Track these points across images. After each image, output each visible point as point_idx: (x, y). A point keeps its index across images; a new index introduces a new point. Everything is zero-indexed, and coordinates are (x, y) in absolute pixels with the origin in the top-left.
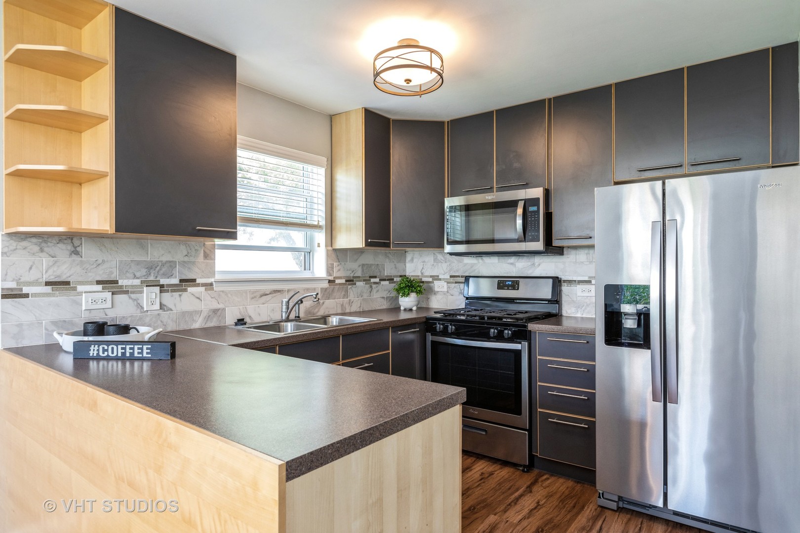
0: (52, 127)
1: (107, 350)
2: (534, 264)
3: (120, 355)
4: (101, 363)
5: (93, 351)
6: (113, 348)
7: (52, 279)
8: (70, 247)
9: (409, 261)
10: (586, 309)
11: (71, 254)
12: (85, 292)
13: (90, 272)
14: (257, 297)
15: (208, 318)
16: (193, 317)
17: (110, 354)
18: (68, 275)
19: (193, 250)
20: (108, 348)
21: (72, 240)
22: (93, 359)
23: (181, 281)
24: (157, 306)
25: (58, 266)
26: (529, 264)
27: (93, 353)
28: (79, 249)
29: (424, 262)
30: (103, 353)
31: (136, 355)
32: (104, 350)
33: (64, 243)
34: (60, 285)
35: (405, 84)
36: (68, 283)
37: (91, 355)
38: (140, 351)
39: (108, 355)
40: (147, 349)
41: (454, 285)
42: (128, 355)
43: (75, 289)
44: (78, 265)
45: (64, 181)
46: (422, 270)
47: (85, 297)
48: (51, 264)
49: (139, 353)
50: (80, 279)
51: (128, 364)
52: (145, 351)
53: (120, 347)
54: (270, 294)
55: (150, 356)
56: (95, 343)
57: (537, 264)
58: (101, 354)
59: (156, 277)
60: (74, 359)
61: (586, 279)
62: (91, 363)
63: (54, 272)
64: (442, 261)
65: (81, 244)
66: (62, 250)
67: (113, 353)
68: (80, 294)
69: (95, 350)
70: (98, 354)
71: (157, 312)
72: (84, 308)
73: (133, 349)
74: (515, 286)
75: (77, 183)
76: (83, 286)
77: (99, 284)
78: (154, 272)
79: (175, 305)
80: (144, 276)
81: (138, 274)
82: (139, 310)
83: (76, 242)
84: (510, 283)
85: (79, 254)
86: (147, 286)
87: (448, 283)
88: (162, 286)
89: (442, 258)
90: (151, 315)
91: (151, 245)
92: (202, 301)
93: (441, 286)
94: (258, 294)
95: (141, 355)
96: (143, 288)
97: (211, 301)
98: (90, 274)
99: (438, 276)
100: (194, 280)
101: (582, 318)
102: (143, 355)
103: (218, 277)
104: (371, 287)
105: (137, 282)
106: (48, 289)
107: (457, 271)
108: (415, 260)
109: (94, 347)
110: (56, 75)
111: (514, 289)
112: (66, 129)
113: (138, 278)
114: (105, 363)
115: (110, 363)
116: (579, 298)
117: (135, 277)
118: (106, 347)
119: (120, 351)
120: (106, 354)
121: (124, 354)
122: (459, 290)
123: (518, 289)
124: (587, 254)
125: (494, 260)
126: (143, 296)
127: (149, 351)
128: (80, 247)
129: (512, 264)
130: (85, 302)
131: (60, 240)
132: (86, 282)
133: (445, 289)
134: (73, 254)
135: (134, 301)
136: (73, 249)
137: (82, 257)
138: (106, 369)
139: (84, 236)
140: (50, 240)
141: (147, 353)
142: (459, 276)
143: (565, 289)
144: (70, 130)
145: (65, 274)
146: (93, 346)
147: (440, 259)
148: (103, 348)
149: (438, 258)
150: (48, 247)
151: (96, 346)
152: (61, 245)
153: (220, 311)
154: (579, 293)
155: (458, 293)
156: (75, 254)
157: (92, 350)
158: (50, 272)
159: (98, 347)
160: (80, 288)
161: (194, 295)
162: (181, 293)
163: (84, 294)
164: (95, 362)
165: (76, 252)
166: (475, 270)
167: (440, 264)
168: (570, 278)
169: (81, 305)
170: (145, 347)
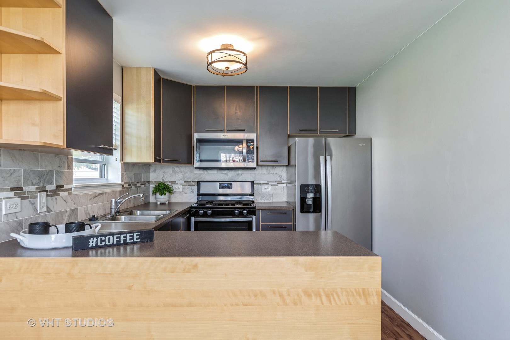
1: (105, 241)
2: (238, 174)
3: (115, 242)
6: (109, 239)
9: (152, 172)
10: (266, 197)
12: (4, 198)
13: (6, 180)
14: (92, 199)
15: (70, 217)
16: (62, 216)
17: (107, 243)
19: (62, 162)
20: (105, 239)
22: (92, 248)
23: (57, 187)
24: (45, 209)
26: (236, 174)
27: (92, 244)
29: (164, 172)
30: (101, 243)
31: (128, 241)
32: (102, 241)
35: (226, 69)
37: (90, 246)
38: (132, 238)
39: (105, 244)
40: (137, 236)
41: (187, 187)
42: (122, 242)
46: (162, 178)
47: (5, 203)
49: (130, 239)
51: (122, 248)
52: (135, 237)
53: (115, 237)
54: (98, 196)
55: (139, 240)
57: (240, 174)
58: (99, 244)
59: (44, 184)
60: (73, 250)
61: (266, 182)
64: (178, 172)
67: (109, 242)
69: (94, 241)
70: (96, 244)
71: (44, 214)
72: (4, 213)
73: (126, 237)
74: (229, 187)
76: (2, 193)
77: (12, 191)
78: (43, 179)
79: (54, 207)
80: (37, 183)
81: (34, 182)
82: (35, 212)
84: (227, 185)
86: (40, 192)
87: (183, 185)
88: (47, 191)
89: (179, 170)
90: (41, 216)
91: (41, 157)
92: (66, 202)
93: (178, 188)
94: (92, 196)
95: (132, 241)
96: (37, 194)
97: (71, 203)
98: (7, 182)
99: (176, 181)
100: (62, 186)
101: (264, 202)
102: (134, 240)
103: (75, 184)
104: (137, 189)
105: (33, 188)
107: (190, 178)
108: (157, 171)
109: (93, 239)
111: (229, 188)
113: (34, 185)
114: (103, 250)
116: (263, 192)
117: (33, 185)
118: (103, 238)
119: (115, 240)
120: (104, 243)
121: (118, 242)
122: (191, 190)
123: (232, 188)
124: (267, 169)
125: (215, 172)
126: (37, 201)
127: (138, 237)
129: (225, 174)
130: (4, 207)
133: (181, 190)
135: (32, 205)
137: (1, 167)
141: (137, 239)
142: (190, 181)
143: (256, 187)
147: (177, 171)
148: (101, 239)
149: (176, 170)
151: (95, 238)
153: (75, 210)
154: (263, 190)
155: (190, 192)
157: (91, 242)
159: (97, 239)
161: (63, 199)
162: (56, 197)
166: (201, 178)
167: (177, 174)
168: (258, 182)
169: (1, 210)
170: (135, 234)
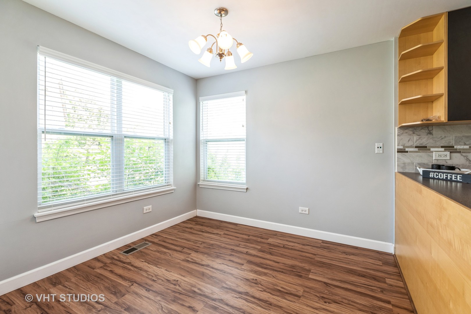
0: (418, 80)
1: (438, 175)
3: (445, 178)
4: (435, 181)
5: (431, 175)
6: (441, 175)
7: (418, 145)
8: (427, 131)
11: (427, 134)
12: (435, 151)
13: (438, 142)
17: (440, 177)
18: (426, 143)
21: (428, 127)
22: (431, 178)
25: (421, 140)
28: (431, 132)
30: (436, 176)
31: (453, 179)
32: (436, 175)
33: (424, 130)
34: (422, 148)
36: (426, 147)
37: (430, 176)
40: (460, 177)
42: (449, 178)
43: (429, 150)
44: (431, 139)
45: (424, 102)
47: (435, 154)
48: (418, 139)
49: (455, 178)
50: (432, 145)
51: (449, 183)
52: (458, 178)
56: (432, 172)
58: (435, 176)
60: (423, 177)
62: (430, 180)
63: (419, 142)
65: (433, 129)
66: (424, 132)
67: (441, 177)
68: (432, 152)
70: (434, 177)
72: (434, 159)
73: (451, 176)
75: (431, 102)
76: (434, 149)
77: (443, 148)
82: (468, 162)
83: (430, 128)
85: (431, 134)
95: (456, 180)
98: (437, 143)
105: (467, 147)
106: (417, 149)
110: (420, 57)
112: (425, 79)
114: (437, 181)
115: (440, 181)
117: (466, 144)
118: (438, 174)
119: (445, 176)
120: (437, 177)
121: (447, 178)
128: (432, 131)
130: (435, 156)
131: (422, 128)
132: (435, 147)
134: (428, 134)
135: (464, 157)
136: (428, 132)
137: (433, 135)
138: (437, 184)
139: (435, 125)
140: (417, 128)
141: (460, 179)
144: (427, 79)
145: (425, 143)
146: (431, 173)
148: (436, 174)
150: (417, 131)
151: (433, 173)
152: (423, 131)
156: (429, 134)
158: (418, 142)
160: (432, 149)
163: (434, 152)
164: (432, 180)
165: (430, 133)
169: (433, 157)
170: (458, 176)
